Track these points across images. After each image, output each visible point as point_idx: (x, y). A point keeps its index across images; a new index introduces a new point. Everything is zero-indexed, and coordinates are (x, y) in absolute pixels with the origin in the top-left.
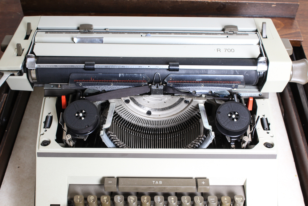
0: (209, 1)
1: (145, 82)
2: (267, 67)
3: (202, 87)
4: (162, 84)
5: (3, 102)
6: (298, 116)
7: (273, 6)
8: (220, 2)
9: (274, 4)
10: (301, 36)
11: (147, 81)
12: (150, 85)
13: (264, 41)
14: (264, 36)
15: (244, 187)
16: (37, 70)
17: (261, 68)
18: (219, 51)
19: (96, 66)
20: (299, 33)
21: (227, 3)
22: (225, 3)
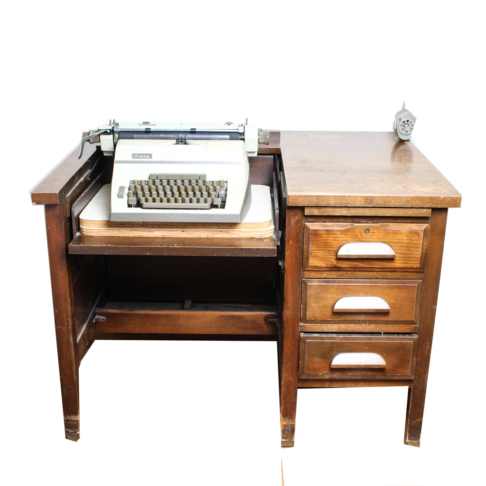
12: (177, 140)
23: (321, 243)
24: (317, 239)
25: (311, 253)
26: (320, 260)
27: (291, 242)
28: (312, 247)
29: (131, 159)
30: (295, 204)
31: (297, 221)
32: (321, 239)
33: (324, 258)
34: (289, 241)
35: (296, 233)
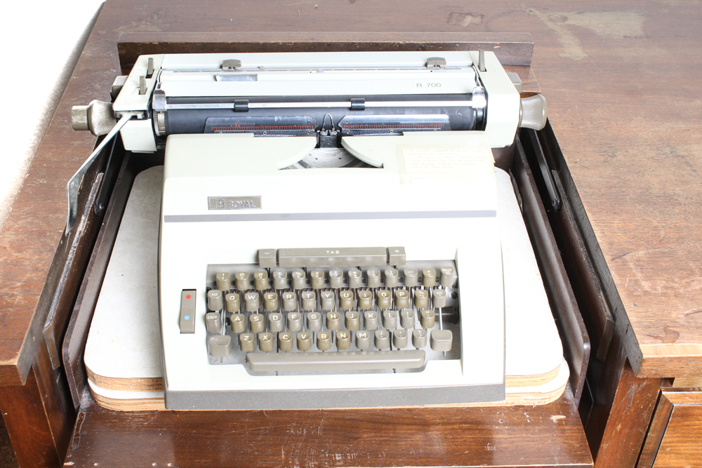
0: (401, 42)
1: (311, 128)
2: (485, 101)
3: (392, 133)
4: (336, 130)
5: (98, 183)
6: (539, 197)
7: (495, 47)
8: (417, 44)
9: (497, 45)
10: (537, 87)
11: (314, 125)
12: (318, 131)
13: (482, 75)
14: (482, 68)
15: (454, 262)
16: (166, 113)
17: (478, 102)
18: (419, 87)
19: (250, 105)
20: (536, 83)
21: (428, 44)
22: (424, 44)
23: (694, 429)
24: (687, 423)
25: (664, 448)
26: (681, 458)
27: (619, 427)
28: (669, 437)
29: (205, 211)
30: (656, 374)
31: (644, 389)
32: (697, 422)
33: (693, 454)
34: (614, 425)
35: (635, 411)
